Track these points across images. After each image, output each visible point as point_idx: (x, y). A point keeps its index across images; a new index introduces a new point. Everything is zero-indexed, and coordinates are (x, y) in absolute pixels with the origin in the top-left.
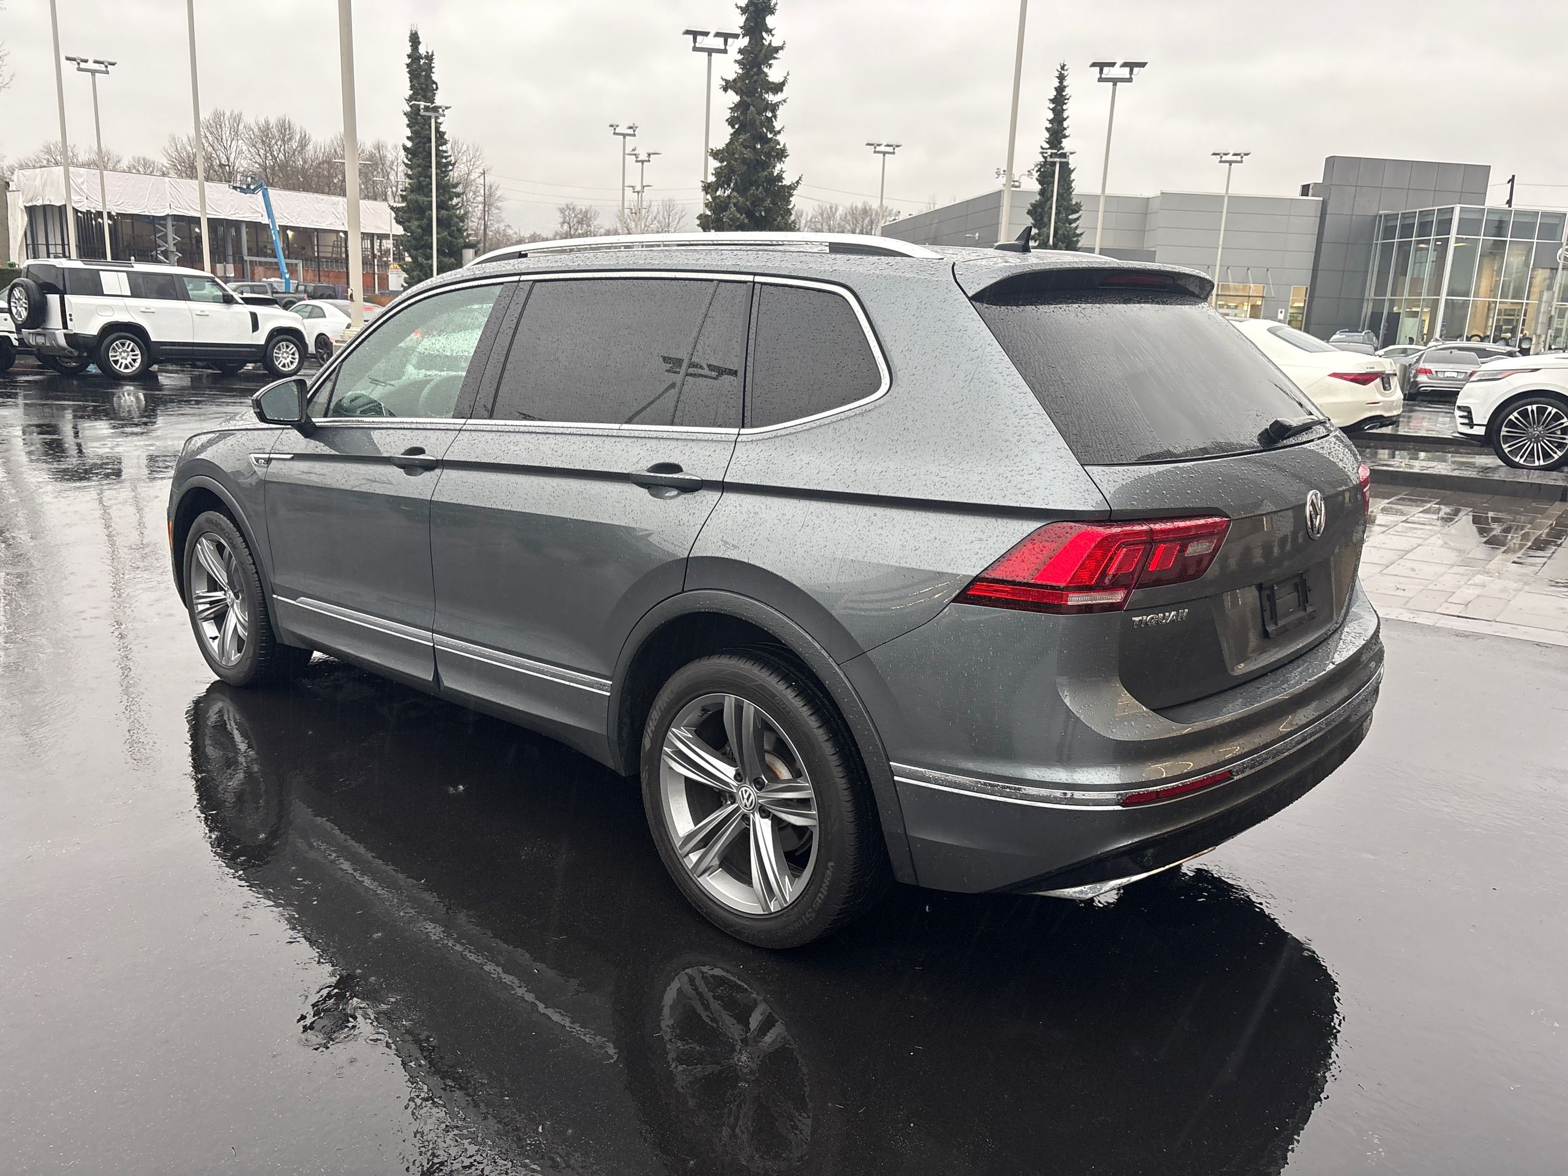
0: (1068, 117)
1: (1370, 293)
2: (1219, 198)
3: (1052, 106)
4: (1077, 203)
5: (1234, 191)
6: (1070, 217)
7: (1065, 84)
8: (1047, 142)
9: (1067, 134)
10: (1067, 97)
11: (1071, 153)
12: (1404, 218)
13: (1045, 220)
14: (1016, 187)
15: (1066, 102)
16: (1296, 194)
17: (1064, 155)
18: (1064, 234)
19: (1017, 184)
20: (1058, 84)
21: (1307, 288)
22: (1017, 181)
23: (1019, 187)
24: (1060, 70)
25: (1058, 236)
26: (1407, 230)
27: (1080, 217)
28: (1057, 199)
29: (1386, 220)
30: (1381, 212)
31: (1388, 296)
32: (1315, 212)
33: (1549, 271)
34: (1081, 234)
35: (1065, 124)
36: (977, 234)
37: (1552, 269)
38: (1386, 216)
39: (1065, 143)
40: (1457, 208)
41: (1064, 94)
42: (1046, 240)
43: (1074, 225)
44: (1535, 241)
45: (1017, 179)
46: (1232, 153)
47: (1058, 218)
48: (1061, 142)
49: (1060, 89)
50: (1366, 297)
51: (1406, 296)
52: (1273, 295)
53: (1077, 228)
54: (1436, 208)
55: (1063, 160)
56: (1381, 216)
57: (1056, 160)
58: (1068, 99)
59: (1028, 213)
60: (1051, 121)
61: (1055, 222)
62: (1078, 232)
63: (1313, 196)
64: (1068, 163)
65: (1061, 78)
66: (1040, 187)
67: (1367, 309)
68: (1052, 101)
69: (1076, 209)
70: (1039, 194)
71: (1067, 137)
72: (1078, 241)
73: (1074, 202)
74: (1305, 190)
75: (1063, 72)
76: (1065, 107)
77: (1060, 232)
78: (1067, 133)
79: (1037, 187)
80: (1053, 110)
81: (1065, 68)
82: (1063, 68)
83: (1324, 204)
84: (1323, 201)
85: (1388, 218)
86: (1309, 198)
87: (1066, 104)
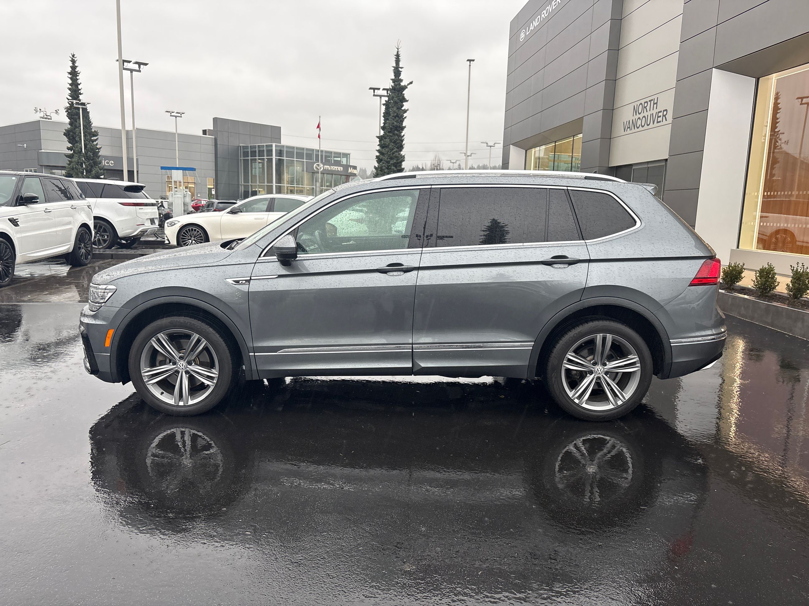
0: (81, 83)
1: (242, 182)
2: (173, 134)
3: (70, 76)
4: (95, 131)
5: (180, 131)
6: (92, 138)
7: (76, 65)
8: (70, 96)
9: (81, 93)
10: (79, 72)
11: (88, 104)
12: (251, 148)
13: (77, 139)
14: (49, 119)
15: (78, 75)
16: (201, 134)
17: (83, 104)
18: (90, 148)
19: (49, 117)
20: (72, 65)
21: (214, 179)
22: (49, 116)
23: (51, 119)
24: (72, 57)
25: (87, 149)
26: (253, 154)
27: (98, 138)
28: (83, 128)
29: (243, 149)
30: (240, 145)
31: (250, 184)
32: (212, 143)
33: (311, 173)
34: (101, 148)
35: (80, 87)
36: (25, 145)
37: (313, 173)
38: (243, 147)
39: (81, 97)
40: (274, 145)
41: (76, 70)
42: (80, 150)
43: (95, 143)
44: (305, 160)
45: (49, 115)
46: (176, 112)
47: (86, 139)
48: (79, 97)
49: (74, 68)
50: (240, 183)
51: (258, 183)
52: (200, 182)
53: (97, 144)
54: (265, 144)
55: (84, 107)
56: (241, 147)
57: (79, 106)
58: (79, 73)
59: (64, 135)
60: (70, 84)
61: (84, 141)
62: (98, 147)
63: (209, 135)
64: (86, 109)
65: (73, 61)
66: (69, 120)
67: (242, 189)
68: (69, 73)
69: (95, 134)
70: (69, 124)
71: (82, 94)
72: (99, 152)
73: (93, 131)
74: (205, 132)
75: (74, 58)
76: (78, 78)
77: (88, 146)
78: (82, 91)
79: (67, 120)
80: (71, 78)
81: (75, 56)
82: (73, 56)
83: (216, 140)
84: (215, 138)
85: (244, 148)
86: (207, 136)
87: (78, 76)
